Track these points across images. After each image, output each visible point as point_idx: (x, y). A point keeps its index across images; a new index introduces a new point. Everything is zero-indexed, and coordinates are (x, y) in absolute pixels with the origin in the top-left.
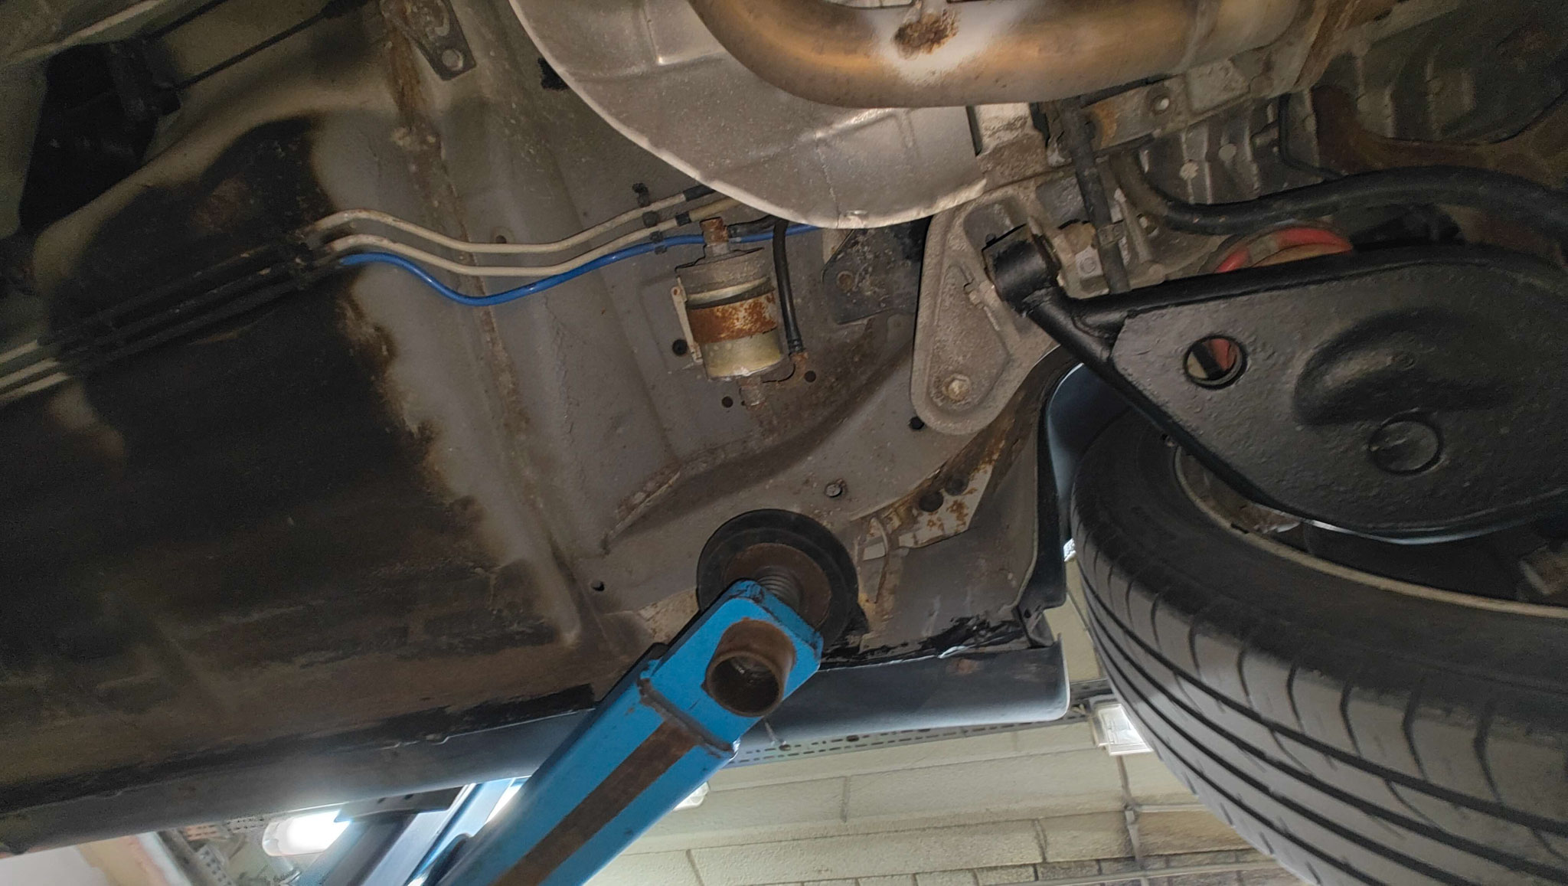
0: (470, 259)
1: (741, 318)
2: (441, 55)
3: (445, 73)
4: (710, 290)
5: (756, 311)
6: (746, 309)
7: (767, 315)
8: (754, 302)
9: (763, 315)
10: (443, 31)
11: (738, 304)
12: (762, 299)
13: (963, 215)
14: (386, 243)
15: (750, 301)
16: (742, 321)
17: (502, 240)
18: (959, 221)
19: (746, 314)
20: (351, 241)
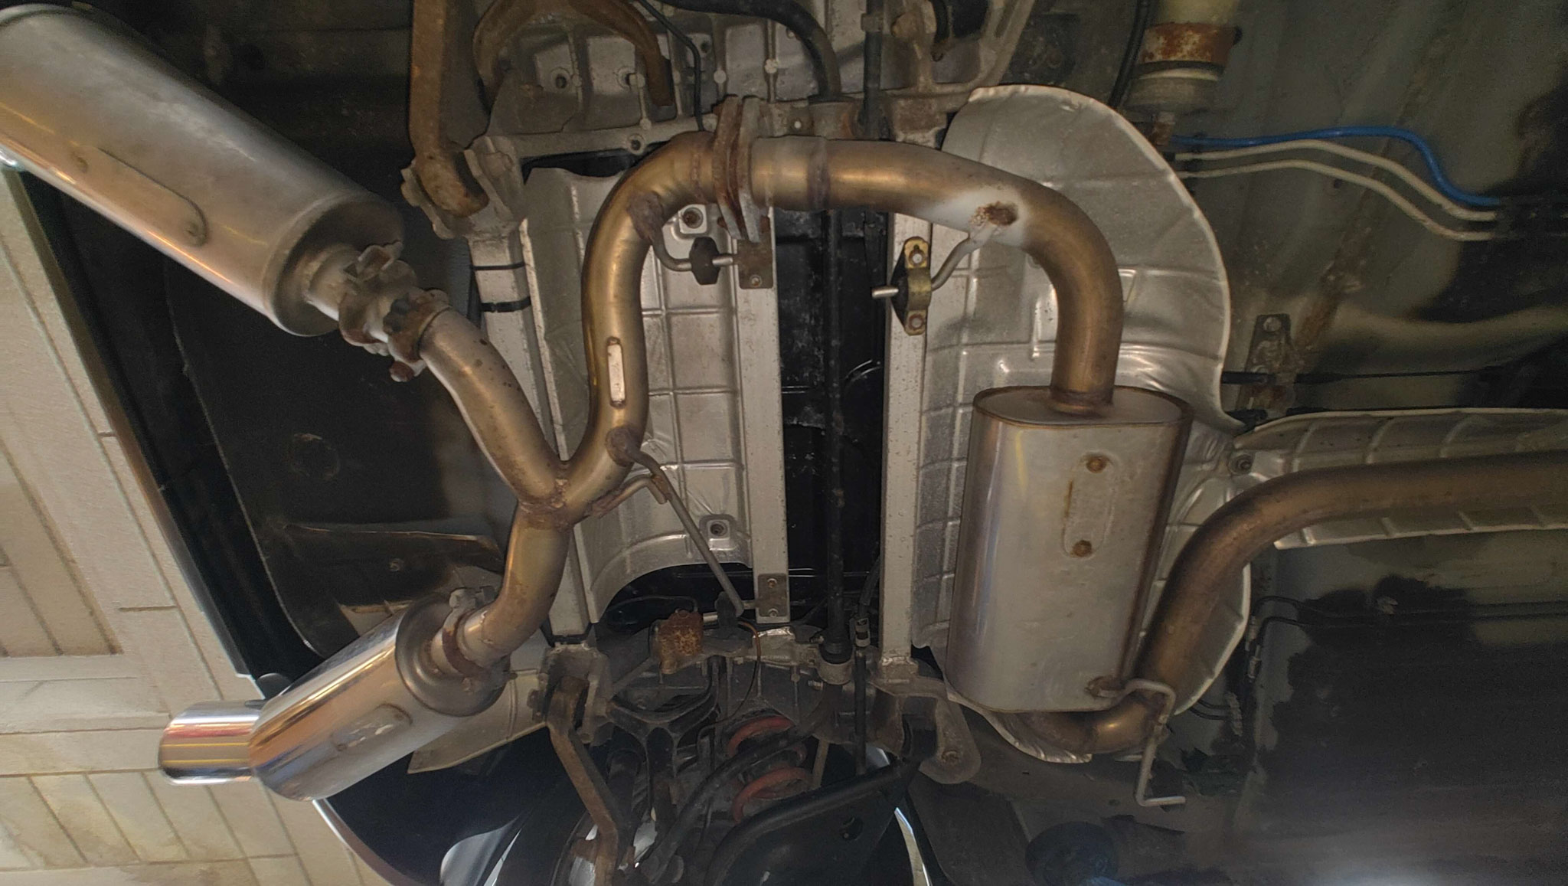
0: (1378, 173)
1: (1190, 45)
2: (1278, 331)
3: (1285, 320)
4: (1201, 80)
5: (1171, 47)
6: (1181, 51)
7: (1162, 40)
8: (1169, 57)
9: (1166, 42)
10: (1266, 344)
11: (1187, 59)
12: (1159, 57)
13: (977, 80)
14: (1448, 205)
15: (1173, 59)
16: (1191, 41)
17: (1338, 183)
18: (981, 76)
19: (1184, 47)
20: (1476, 216)
